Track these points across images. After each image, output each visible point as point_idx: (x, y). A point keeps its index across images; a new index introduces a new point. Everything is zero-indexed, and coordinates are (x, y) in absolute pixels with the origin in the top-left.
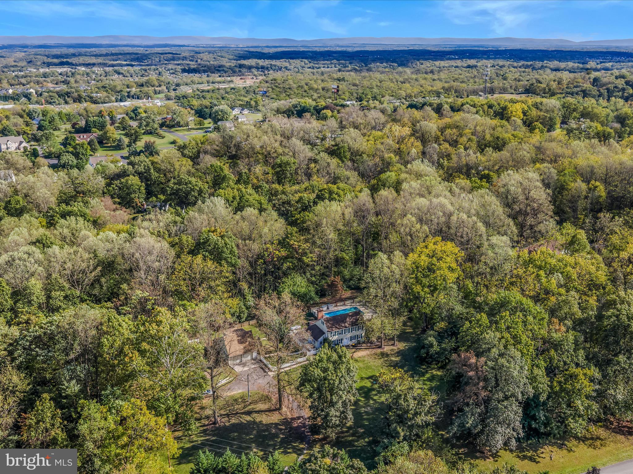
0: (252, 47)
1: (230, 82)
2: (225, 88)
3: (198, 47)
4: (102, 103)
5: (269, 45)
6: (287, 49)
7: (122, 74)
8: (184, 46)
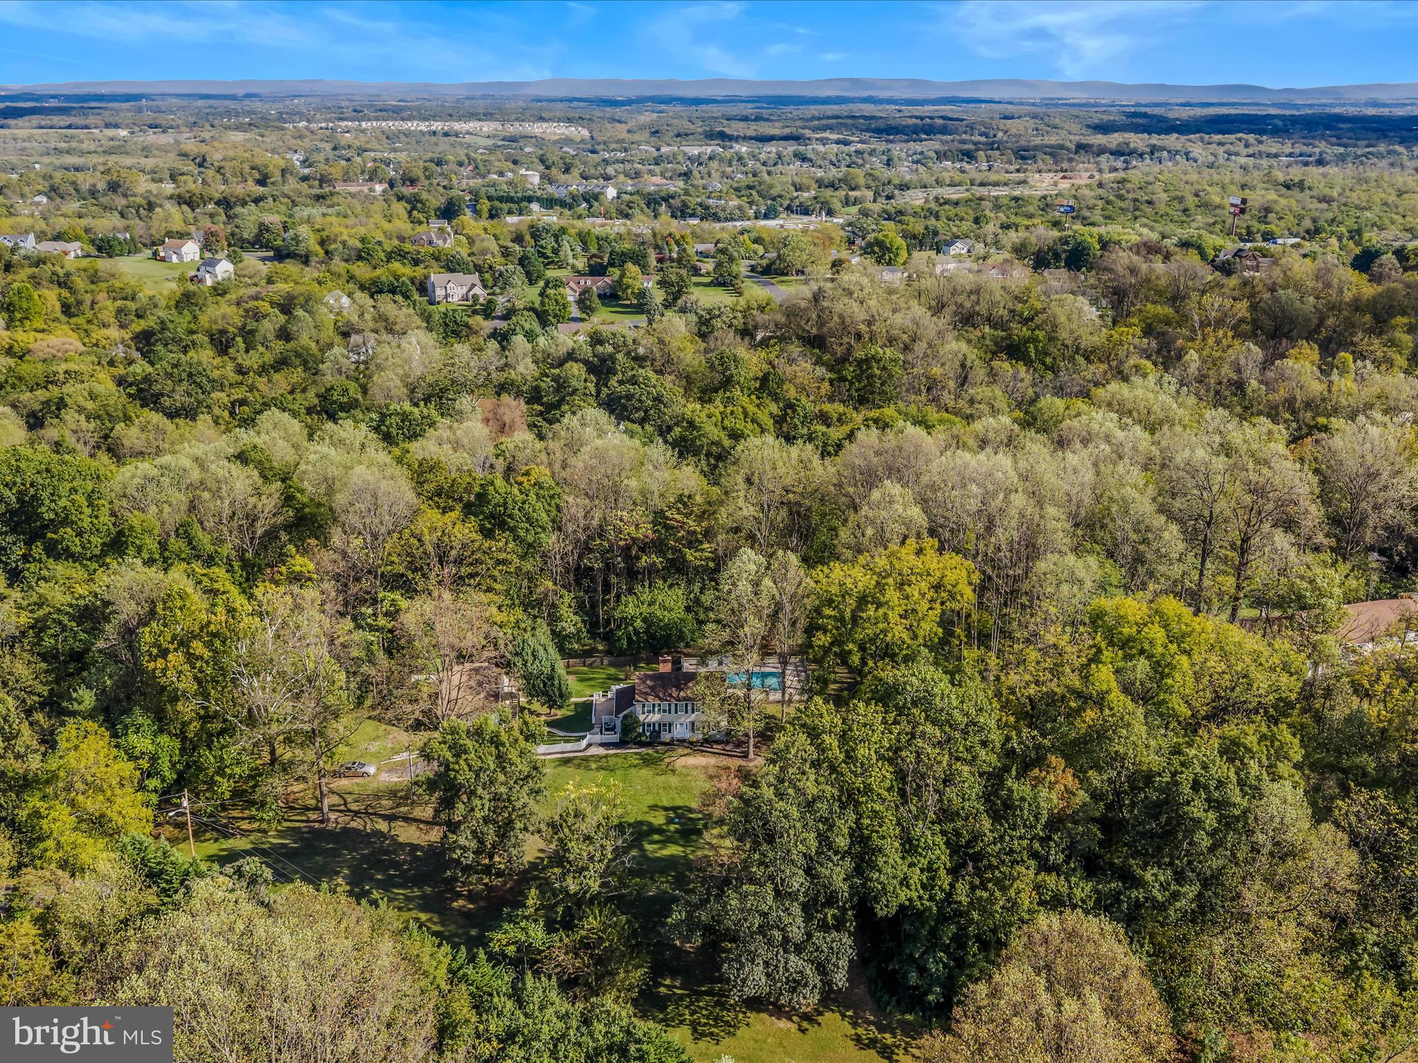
0: (1146, 106)
1: (1020, 183)
2: (997, 198)
3: (1021, 104)
4: (727, 220)
5: (1193, 100)
6: (1233, 111)
7: (811, 161)
8: (991, 101)
